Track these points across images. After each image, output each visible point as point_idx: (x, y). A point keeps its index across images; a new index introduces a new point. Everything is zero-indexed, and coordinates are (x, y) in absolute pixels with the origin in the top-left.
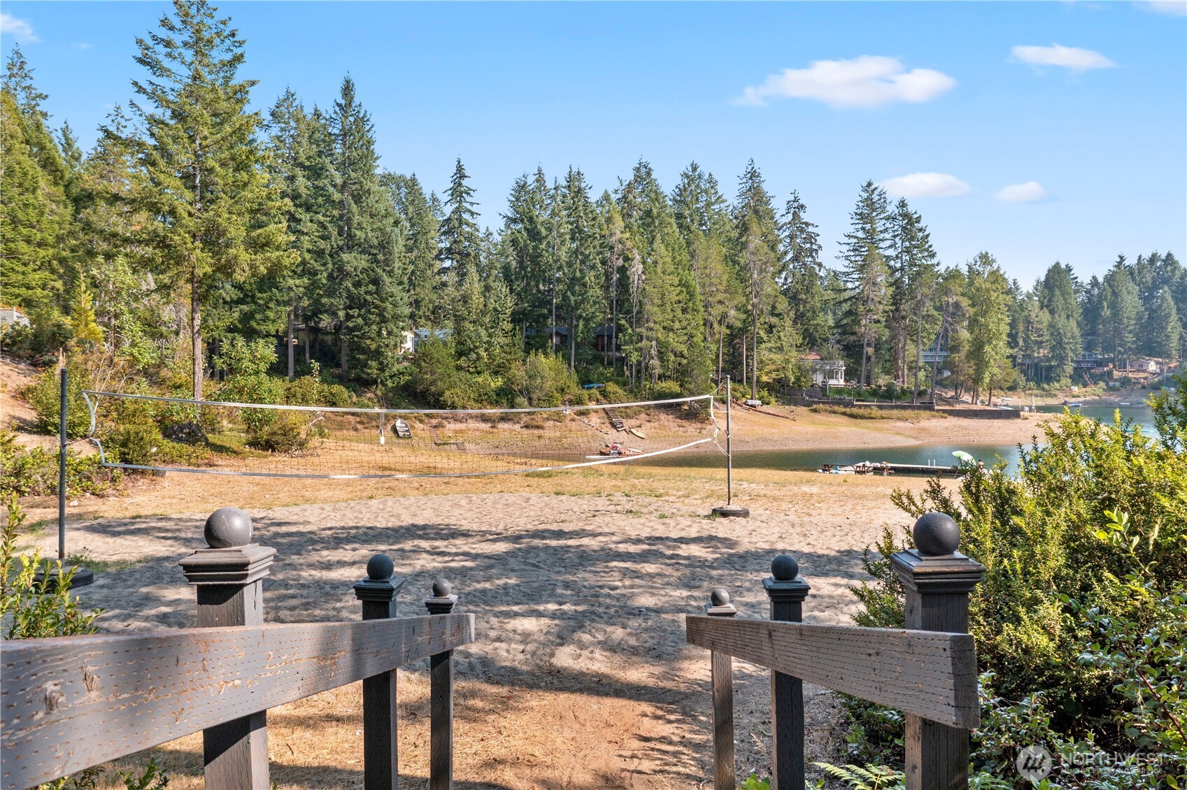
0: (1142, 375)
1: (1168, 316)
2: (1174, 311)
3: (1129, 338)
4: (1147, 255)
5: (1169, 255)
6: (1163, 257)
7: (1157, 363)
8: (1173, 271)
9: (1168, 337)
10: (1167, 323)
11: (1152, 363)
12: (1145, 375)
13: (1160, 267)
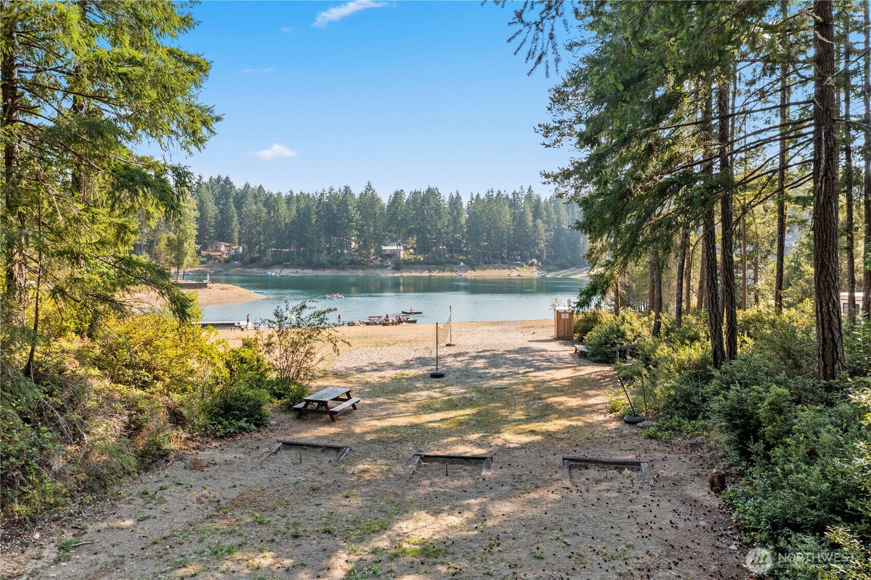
0: (218, 253)
1: (232, 217)
2: (236, 215)
3: (212, 230)
4: (215, 177)
5: (227, 178)
6: (224, 179)
7: (226, 246)
8: (231, 188)
9: (232, 230)
10: (232, 222)
11: (223, 246)
12: (220, 253)
13: (222, 185)
